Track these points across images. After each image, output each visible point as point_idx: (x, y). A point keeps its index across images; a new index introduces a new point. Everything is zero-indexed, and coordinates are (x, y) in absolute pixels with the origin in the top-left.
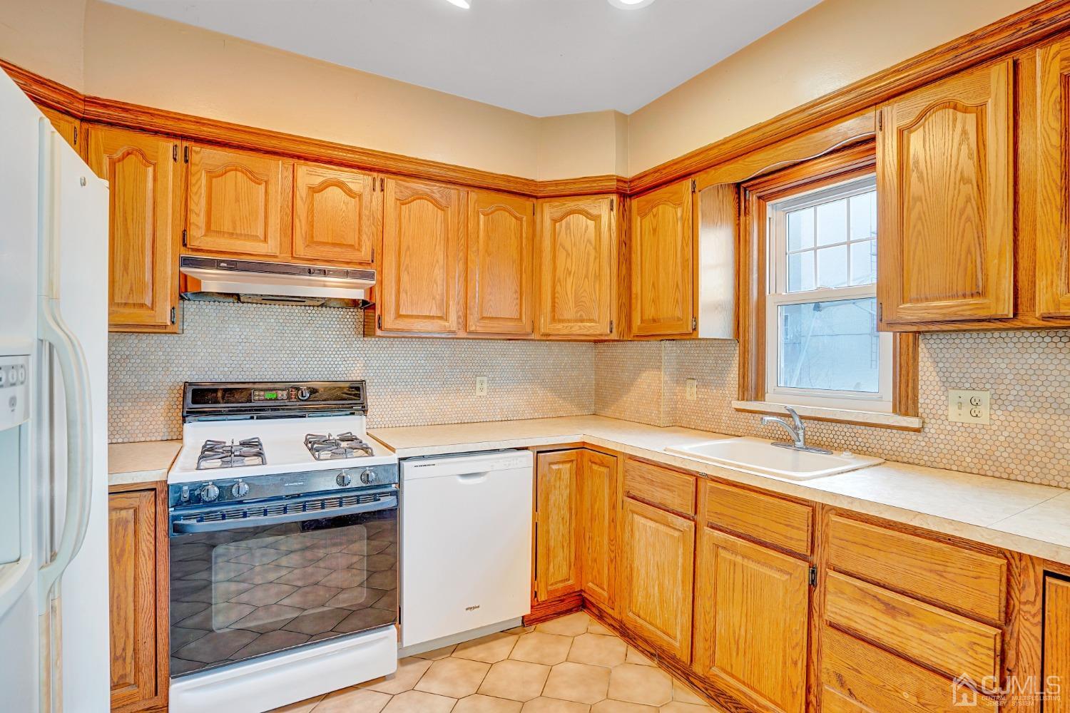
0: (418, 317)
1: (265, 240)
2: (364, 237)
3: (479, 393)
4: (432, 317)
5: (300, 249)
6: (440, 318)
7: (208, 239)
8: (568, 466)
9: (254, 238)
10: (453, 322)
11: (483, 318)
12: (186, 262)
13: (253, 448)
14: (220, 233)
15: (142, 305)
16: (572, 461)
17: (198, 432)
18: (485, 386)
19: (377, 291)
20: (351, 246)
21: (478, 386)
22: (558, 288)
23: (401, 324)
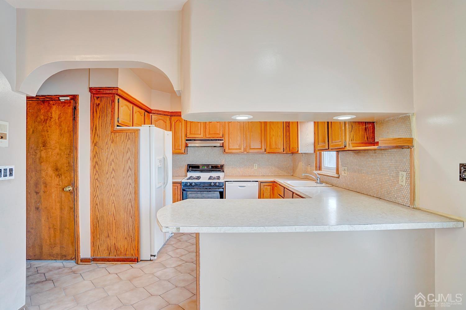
0: (234, 149)
1: (200, 135)
2: (221, 131)
3: (255, 168)
4: (237, 149)
5: (207, 136)
6: (239, 149)
7: (190, 135)
8: (270, 187)
9: (199, 134)
10: (242, 150)
11: (251, 149)
12: (187, 140)
13: (199, 178)
14: (192, 134)
15: (180, 149)
16: (271, 186)
17: (190, 174)
18: (257, 166)
19: (224, 143)
20: (218, 134)
21: (254, 166)
22: (271, 140)
23: (230, 151)
